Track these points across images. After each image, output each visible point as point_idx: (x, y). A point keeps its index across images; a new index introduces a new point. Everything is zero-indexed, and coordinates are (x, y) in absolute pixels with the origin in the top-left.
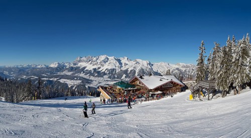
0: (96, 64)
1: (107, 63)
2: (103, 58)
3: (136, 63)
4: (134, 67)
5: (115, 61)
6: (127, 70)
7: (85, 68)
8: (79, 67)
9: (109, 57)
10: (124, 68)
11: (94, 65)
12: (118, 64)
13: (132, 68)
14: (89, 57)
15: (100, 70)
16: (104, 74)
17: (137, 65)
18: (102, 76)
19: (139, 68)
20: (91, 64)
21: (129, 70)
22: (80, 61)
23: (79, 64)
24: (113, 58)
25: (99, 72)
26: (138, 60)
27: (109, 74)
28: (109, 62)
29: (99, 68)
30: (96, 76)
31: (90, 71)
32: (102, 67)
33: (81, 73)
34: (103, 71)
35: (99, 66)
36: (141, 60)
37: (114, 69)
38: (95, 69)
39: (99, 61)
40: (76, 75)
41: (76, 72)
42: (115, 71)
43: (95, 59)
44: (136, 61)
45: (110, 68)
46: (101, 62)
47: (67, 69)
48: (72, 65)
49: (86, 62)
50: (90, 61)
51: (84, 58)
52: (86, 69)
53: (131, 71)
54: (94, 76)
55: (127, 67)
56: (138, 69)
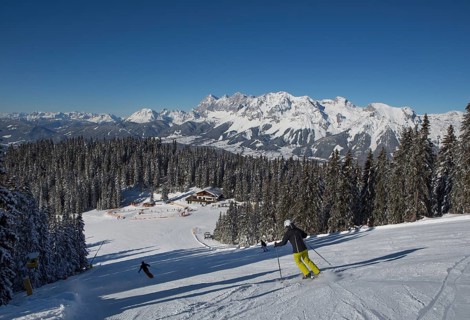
0: (258, 116)
1: (289, 114)
2: (276, 99)
3: (372, 115)
4: (367, 127)
5: (310, 110)
6: (345, 135)
7: (227, 126)
8: (213, 124)
9: (292, 98)
10: (335, 129)
11: (253, 118)
12: (318, 117)
13: (360, 129)
14: (238, 98)
15: (268, 132)
16: (282, 142)
17: (374, 120)
18: (276, 150)
19: (382, 128)
20: (244, 114)
21: (353, 133)
22: (212, 108)
23: (211, 116)
24: (304, 99)
25: (266, 139)
26: (377, 106)
27: (295, 142)
28: (293, 111)
29: (267, 127)
30: (260, 148)
31: (244, 133)
32: (274, 124)
33: (217, 138)
34: (278, 135)
35: (267, 121)
36: (385, 106)
37: (307, 132)
38: (255, 130)
39: (265, 109)
40: (205, 144)
41: (204, 136)
42: (313, 137)
43: (254, 102)
44: (370, 108)
45: (296, 126)
46: (272, 111)
47: (177, 127)
48: (192, 118)
49: (231, 109)
50: (241, 107)
51: (223, 100)
52: (231, 129)
53: (357, 136)
54: (253, 147)
55: (345, 125)
56: (377, 132)
